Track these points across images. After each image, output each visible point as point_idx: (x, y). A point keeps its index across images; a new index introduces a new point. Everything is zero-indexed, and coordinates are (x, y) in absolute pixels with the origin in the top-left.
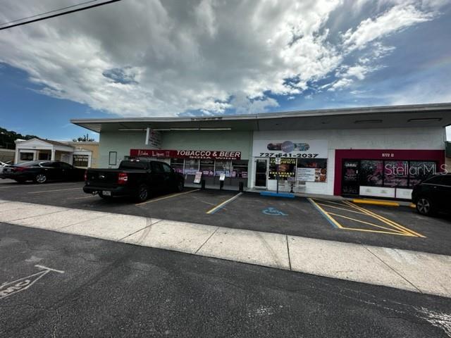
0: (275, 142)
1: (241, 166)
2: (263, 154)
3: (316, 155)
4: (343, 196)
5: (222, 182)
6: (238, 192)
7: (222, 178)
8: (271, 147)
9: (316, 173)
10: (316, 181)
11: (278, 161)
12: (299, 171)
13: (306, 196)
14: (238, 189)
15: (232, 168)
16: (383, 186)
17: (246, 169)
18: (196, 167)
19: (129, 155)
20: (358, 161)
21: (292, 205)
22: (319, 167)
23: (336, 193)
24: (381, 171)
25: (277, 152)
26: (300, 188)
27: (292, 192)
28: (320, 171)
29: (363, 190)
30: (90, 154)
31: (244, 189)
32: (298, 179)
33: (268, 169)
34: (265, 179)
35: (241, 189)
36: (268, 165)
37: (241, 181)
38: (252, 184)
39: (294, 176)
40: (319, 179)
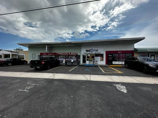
0: (88, 49)
1: (78, 57)
2: (84, 53)
3: (100, 53)
4: (108, 65)
5: (72, 62)
6: (77, 65)
7: (72, 61)
8: (87, 51)
9: (100, 58)
10: (101, 61)
11: (89, 55)
12: (96, 58)
13: (97, 65)
14: (77, 64)
15: (75, 58)
16: (119, 61)
17: (80, 58)
18: (63, 58)
19: (40, 55)
20: (112, 54)
21: (93, 68)
22: (101, 56)
23: (106, 64)
24: (118, 57)
25: (89, 52)
26: (96, 63)
27: (94, 64)
28: (101, 58)
29: (114, 63)
30: (25, 55)
31: (79, 64)
32: (95, 60)
33: (86, 58)
34: (86, 61)
35: (78, 64)
36: (86, 56)
37: (78, 62)
38: (81, 62)
39: (94, 59)
40: (101, 60)
